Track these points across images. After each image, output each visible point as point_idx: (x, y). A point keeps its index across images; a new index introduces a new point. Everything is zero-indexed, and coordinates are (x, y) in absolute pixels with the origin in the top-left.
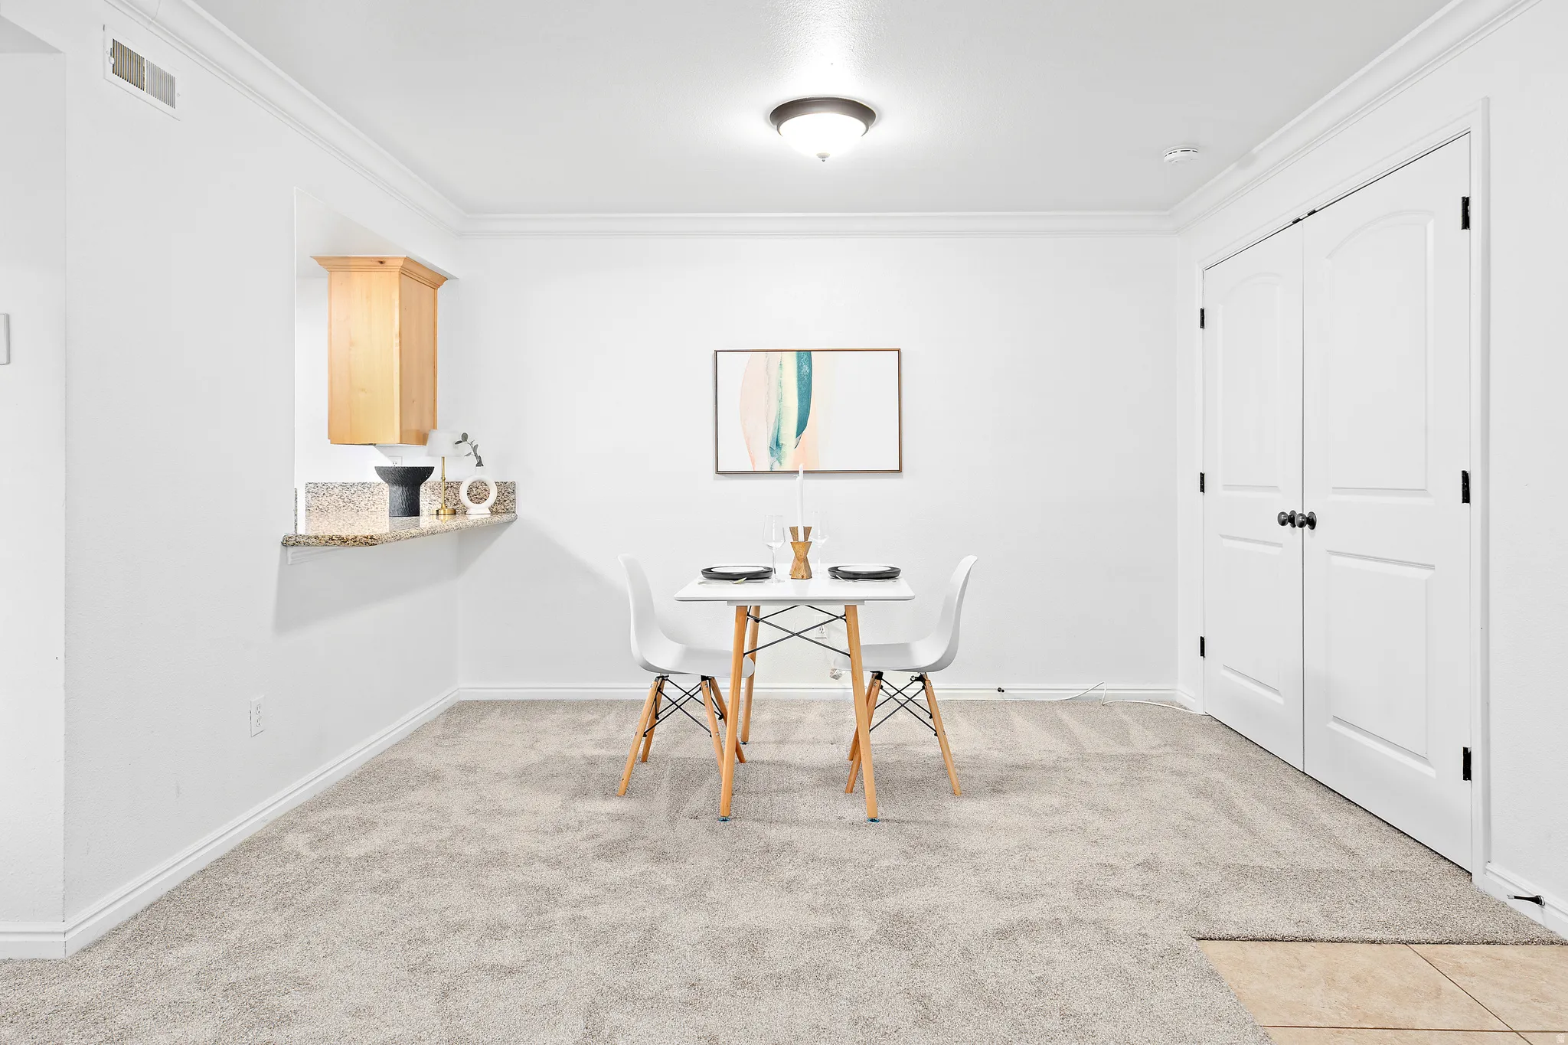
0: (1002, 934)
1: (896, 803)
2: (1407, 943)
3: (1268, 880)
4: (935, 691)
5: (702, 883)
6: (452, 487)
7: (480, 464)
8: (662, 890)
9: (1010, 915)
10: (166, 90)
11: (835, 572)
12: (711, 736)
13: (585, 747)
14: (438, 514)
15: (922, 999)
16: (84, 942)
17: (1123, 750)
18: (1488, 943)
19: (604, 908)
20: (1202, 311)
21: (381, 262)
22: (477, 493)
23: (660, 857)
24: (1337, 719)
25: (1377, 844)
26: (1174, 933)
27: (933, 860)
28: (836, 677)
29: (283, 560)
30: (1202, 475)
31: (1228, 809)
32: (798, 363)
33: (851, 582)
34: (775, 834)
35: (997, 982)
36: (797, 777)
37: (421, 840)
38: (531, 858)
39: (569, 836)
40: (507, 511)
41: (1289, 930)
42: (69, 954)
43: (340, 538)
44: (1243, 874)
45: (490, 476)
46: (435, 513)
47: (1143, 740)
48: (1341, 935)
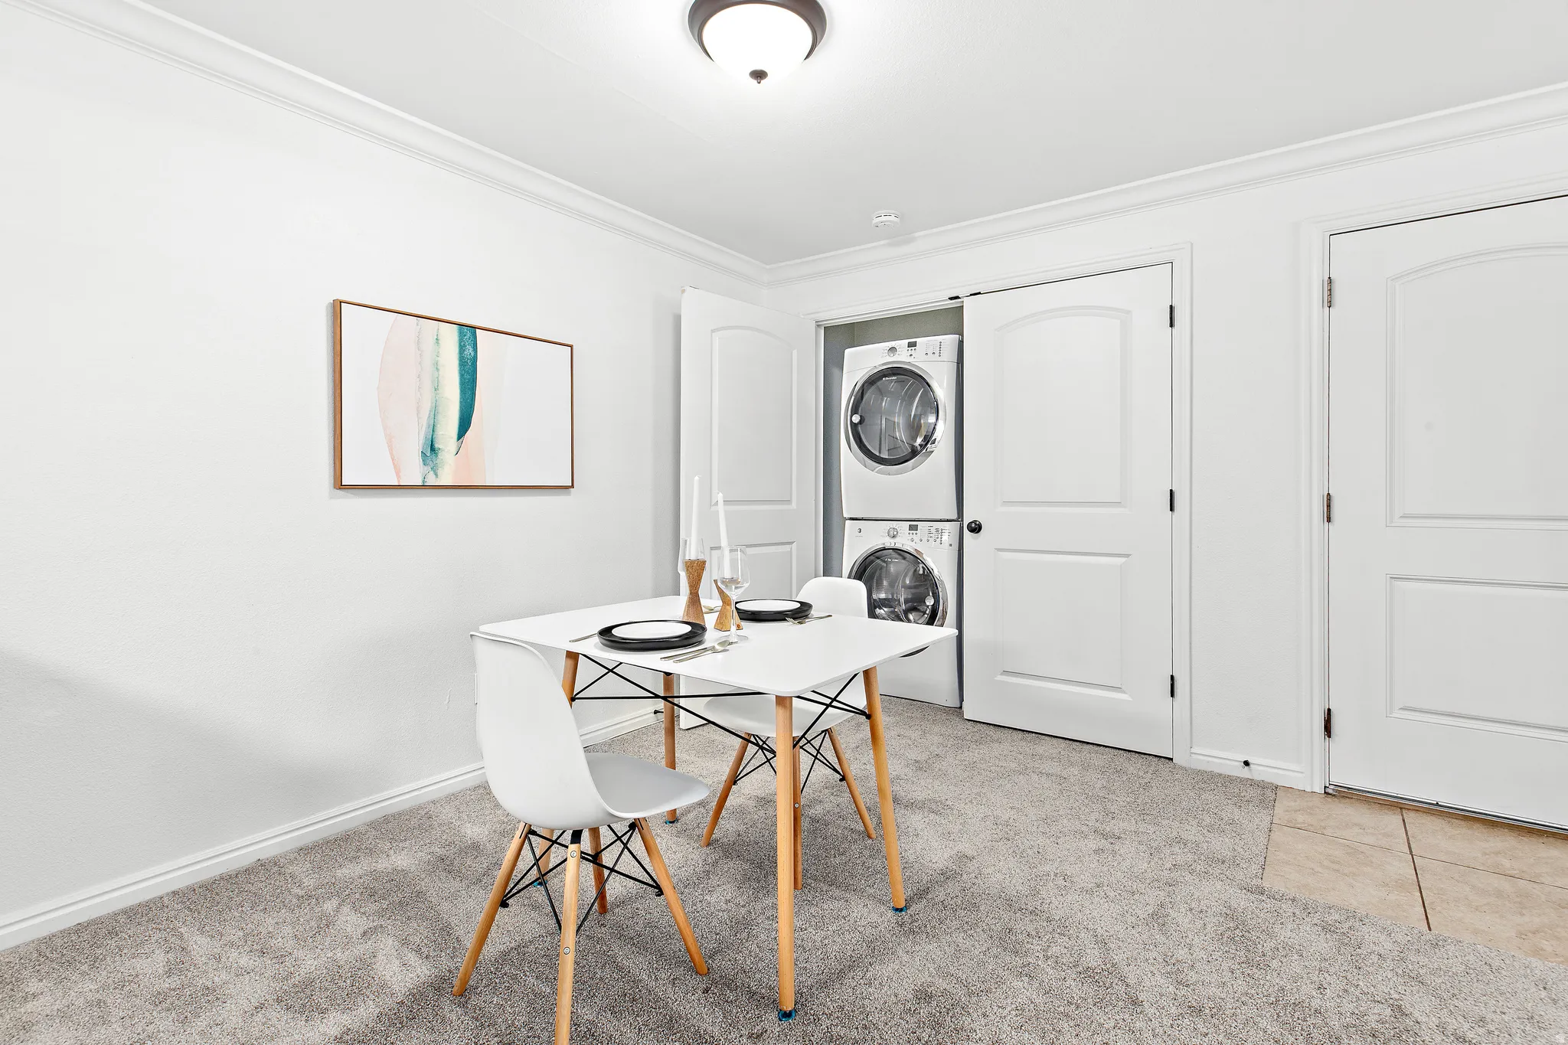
18: (1275, 802)
24: (1006, 672)
32: (461, 340)
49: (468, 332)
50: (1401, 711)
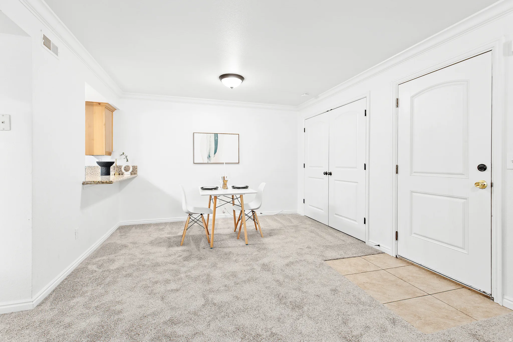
0: (287, 265)
1: (250, 240)
2: (360, 256)
3: (331, 247)
4: (257, 214)
5: (215, 263)
6: (120, 167)
7: (127, 161)
8: (205, 266)
9: (287, 261)
10: (56, 51)
11: (234, 187)
12: (204, 229)
13: (165, 234)
14: (115, 175)
15: (278, 281)
16: (38, 303)
17: (292, 224)
18: (373, 254)
19: (193, 272)
20: (305, 129)
21: (99, 104)
22: (127, 169)
23: (200, 259)
24: (336, 214)
25: (347, 238)
26: (319, 260)
27: (265, 252)
28: (224, 213)
29: (83, 188)
30: (304, 164)
31: (318, 235)
32: (215, 136)
33: (238, 189)
34: (227, 250)
35: (291, 275)
36: (224, 237)
37: (132, 262)
38: (166, 263)
39: (174, 257)
40: (135, 174)
41: (340, 257)
42: (34, 307)
43: (101, 182)
44: (327, 247)
45: (130, 164)
46: (114, 174)
47: (295, 222)
48: (349, 256)
49: (216, 135)
50: (414, 234)
